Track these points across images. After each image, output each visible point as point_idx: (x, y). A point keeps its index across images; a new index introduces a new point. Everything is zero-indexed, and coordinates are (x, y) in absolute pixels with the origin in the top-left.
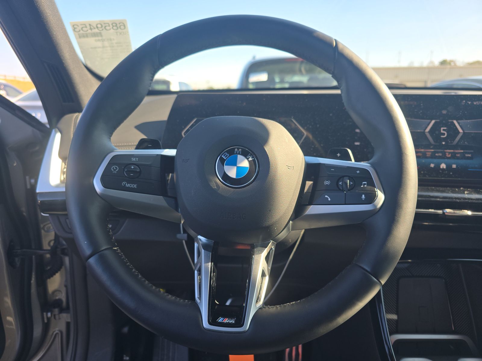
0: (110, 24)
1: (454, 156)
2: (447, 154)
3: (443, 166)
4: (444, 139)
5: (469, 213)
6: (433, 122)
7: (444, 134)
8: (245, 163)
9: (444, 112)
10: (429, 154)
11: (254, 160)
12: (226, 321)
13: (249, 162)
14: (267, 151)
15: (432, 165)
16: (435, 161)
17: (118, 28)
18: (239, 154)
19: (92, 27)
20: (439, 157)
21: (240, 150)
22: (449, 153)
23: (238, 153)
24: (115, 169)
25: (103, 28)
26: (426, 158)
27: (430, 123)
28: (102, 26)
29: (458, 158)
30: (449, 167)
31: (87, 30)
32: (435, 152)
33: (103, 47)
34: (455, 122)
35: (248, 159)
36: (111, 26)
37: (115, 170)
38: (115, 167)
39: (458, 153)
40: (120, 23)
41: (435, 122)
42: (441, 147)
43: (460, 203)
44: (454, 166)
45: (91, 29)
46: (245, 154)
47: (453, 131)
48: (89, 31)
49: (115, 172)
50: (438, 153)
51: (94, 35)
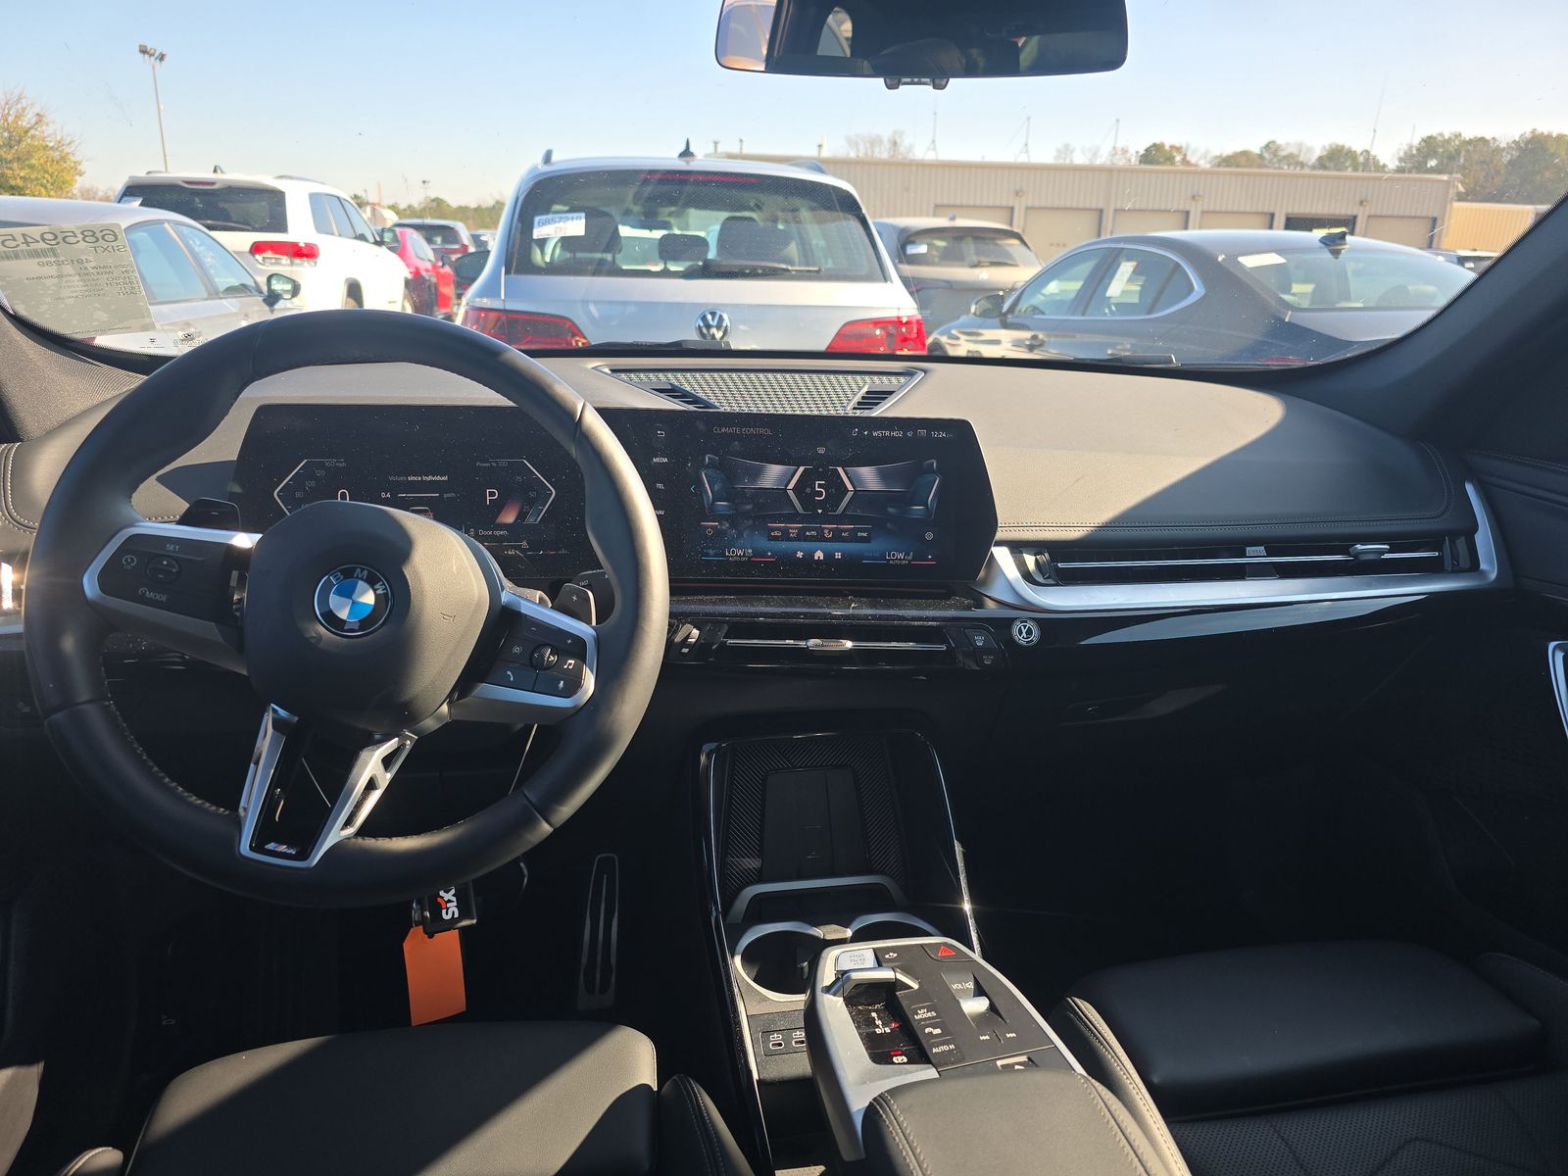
0: (78, 232)
1: (837, 537)
2: (826, 531)
3: (819, 555)
4: (821, 504)
5: (849, 644)
6: (802, 469)
7: (820, 494)
8: (369, 598)
9: (821, 451)
10: (793, 533)
11: (386, 595)
12: (283, 848)
13: (377, 597)
14: (408, 577)
15: (800, 555)
16: (804, 545)
17: (97, 240)
18: (362, 579)
19: (29, 240)
20: (812, 539)
21: (365, 572)
22: (830, 530)
23: (360, 576)
24: (130, 561)
25: (60, 239)
26: (789, 539)
27: (796, 470)
28: (56, 238)
29: (844, 540)
30: (829, 556)
31: (18, 246)
32: (804, 530)
33: (60, 276)
34: (840, 469)
35: (375, 590)
36: (80, 237)
37: (129, 563)
38: (132, 559)
39: (845, 531)
40: (101, 231)
41: (805, 470)
42: (815, 518)
43: (838, 625)
44: (838, 556)
45: (27, 243)
46: (372, 582)
47: (836, 488)
48: (24, 247)
49: (129, 567)
50: (810, 530)
51: (35, 254)
